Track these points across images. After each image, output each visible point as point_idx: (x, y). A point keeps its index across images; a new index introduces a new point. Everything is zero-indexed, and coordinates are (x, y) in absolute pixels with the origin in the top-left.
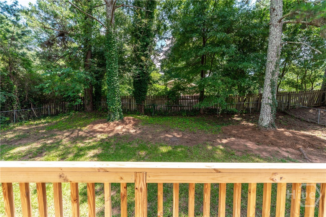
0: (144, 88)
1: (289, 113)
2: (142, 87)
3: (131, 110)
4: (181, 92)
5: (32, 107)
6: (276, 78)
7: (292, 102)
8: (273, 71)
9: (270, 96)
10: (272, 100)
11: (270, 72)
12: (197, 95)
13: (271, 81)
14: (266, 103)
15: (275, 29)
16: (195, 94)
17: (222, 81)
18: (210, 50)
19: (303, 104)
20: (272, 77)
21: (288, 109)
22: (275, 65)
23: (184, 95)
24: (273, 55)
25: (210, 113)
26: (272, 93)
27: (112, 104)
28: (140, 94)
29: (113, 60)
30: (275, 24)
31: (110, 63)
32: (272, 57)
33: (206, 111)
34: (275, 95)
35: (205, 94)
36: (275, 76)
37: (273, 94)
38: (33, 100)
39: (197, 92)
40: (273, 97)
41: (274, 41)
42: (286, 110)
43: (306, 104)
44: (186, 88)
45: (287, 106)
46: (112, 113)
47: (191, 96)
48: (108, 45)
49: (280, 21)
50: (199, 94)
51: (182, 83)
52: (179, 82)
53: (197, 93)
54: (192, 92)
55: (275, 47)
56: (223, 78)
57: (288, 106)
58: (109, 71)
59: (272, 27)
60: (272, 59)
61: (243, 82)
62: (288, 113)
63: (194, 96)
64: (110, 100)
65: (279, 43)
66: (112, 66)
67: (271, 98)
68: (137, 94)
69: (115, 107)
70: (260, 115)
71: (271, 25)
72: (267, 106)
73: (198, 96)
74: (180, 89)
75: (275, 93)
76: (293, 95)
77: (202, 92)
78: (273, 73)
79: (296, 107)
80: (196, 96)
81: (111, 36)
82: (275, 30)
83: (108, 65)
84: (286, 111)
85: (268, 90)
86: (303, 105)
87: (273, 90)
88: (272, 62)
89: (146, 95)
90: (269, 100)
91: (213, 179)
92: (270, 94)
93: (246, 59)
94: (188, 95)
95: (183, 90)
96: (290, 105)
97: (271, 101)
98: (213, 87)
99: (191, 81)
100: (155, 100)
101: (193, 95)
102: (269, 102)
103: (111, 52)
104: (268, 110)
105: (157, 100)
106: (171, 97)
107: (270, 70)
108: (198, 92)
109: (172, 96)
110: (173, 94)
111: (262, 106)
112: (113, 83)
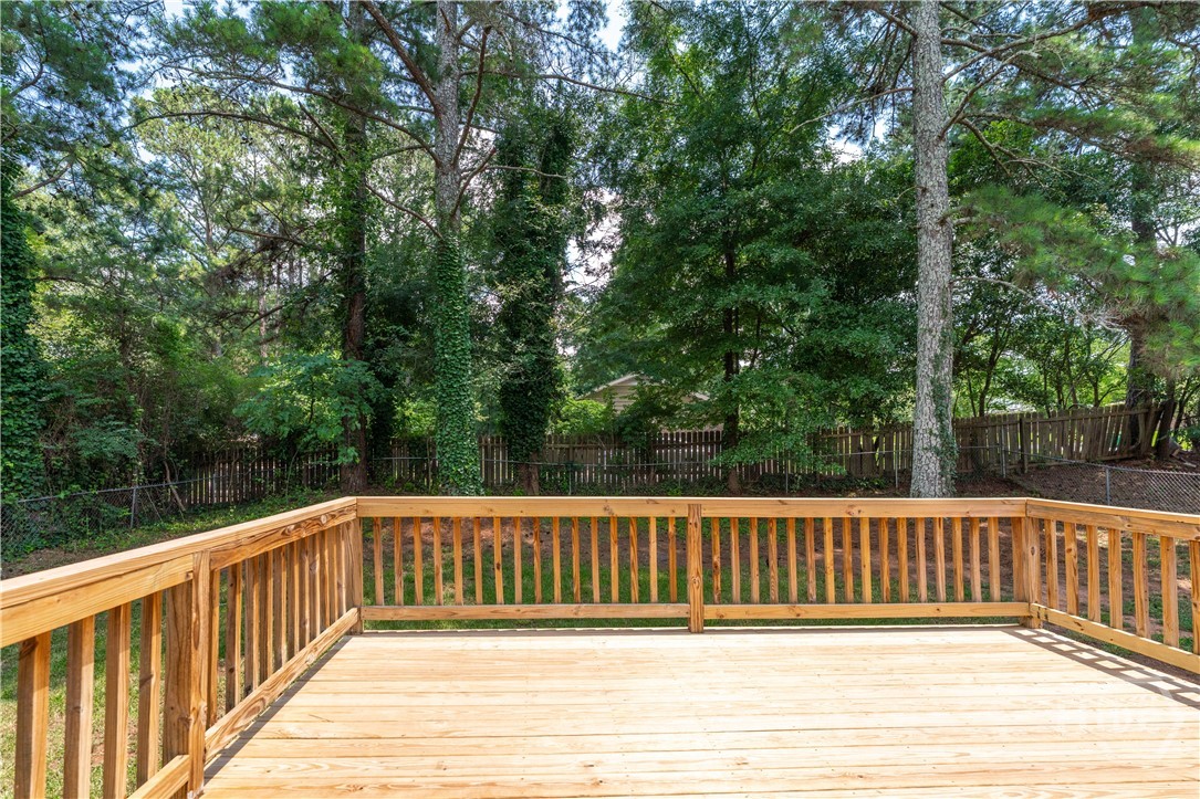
0: (538, 410)
1: (1025, 485)
2: (530, 407)
3: (492, 484)
4: (659, 422)
5: (168, 477)
6: (947, 374)
7: (1035, 448)
8: (936, 356)
9: (934, 425)
10: (941, 436)
11: (930, 360)
12: (715, 429)
13: (932, 383)
14: (925, 446)
15: (933, 242)
16: (707, 428)
17: (793, 383)
18: (750, 295)
19: (1071, 454)
20: (936, 374)
21: (1023, 469)
22: (940, 341)
23: (670, 430)
24: (932, 312)
25: (762, 487)
26: (940, 416)
27: (455, 461)
28: (524, 428)
29: (458, 328)
30: (930, 227)
31: (450, 336)
32: (930, 318)
33: (748, 484)
34: (948, 422)
35: (741, 424)
36: (943, 368)
37: (941, 421)
38: (175, 455)
39: (714, 419)
40: (943, 429)
41: (932, 274)
42: (1016, 473)
43: (1079, 455)
44: (679, 407)
45: (1019, 462)
46: (454, 489)
47: (695, 434)
48: (443, 286)
49: (942, 222)
50: (720, 427)
51: (663, 392)
52: (652, 388)
53: (714, 425)
54: (698, 421)
55: (936, 292)
56: (797, 376)
57: (1021, 462)
58: (446, 359)
59: (924, 237)
60: (931, 324)
61: (855, 386)
62: (1020, 483)
63: (706, 433)
64: (447, 449)
65: (946, 279)
66: (454, 346)
67: (935, 432)
68: (516, 431)
69: (465, 470)
70: (913, 481)
71: (922, 231)
72: (929, 454)
73: (718, 432)
74: (656, 411)
75: (947, 418)
76: (1035, 423)
77: (732, 419)
78: (937, 363)
79: (1048, 464)
80: (712, 433)
81: (452, 259)
82: (933, 244)
83: (442, 343)
84: (1015, 478)
85: (926, 409)
86: (1071, 457)
87: (940, 408)
88: (930, 331)
89: (543, 432)
90: (933, 438)
91: (779, 512)
92: (934, 420)
93: (861, 320)
94: (686, 431)
95: (670, 412)
96: (1029, 459)
97: (938, 440)
98: (767, 401)
99: (692, 383)
100: (574, 449)
101: (703, 431)
102: (934, 443)
103: (453, 303)
104: (931, 465)
105: (579, 448)
106: (630, 438)
107: (927, 353)
108: (720, 421)
109: (631, 434)
110: (634, 429)
111: (915, 456)
112: (459, 395)
